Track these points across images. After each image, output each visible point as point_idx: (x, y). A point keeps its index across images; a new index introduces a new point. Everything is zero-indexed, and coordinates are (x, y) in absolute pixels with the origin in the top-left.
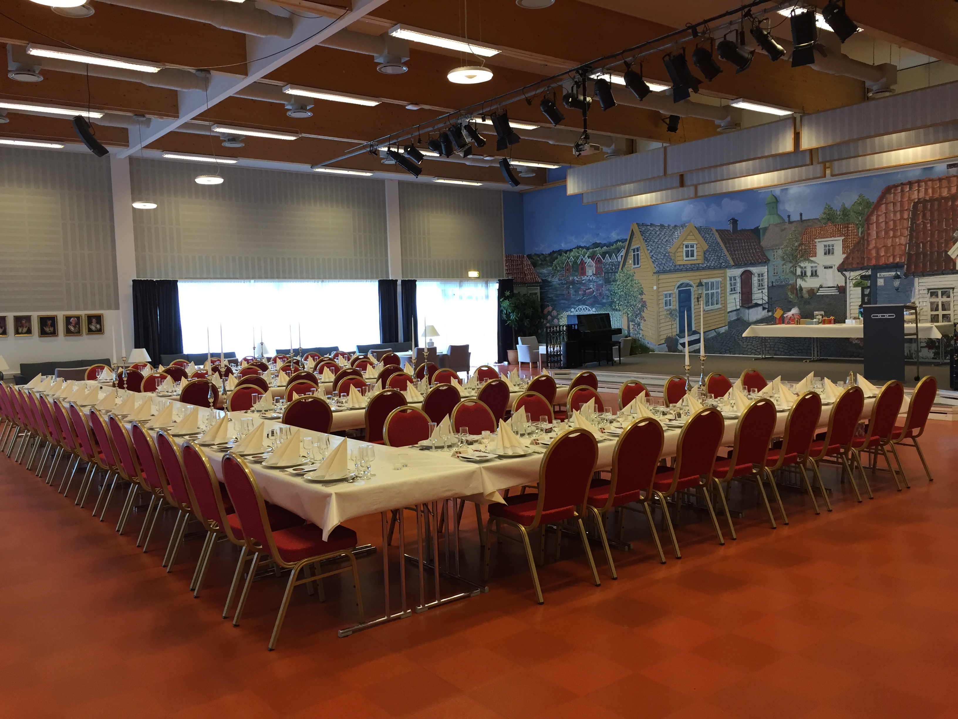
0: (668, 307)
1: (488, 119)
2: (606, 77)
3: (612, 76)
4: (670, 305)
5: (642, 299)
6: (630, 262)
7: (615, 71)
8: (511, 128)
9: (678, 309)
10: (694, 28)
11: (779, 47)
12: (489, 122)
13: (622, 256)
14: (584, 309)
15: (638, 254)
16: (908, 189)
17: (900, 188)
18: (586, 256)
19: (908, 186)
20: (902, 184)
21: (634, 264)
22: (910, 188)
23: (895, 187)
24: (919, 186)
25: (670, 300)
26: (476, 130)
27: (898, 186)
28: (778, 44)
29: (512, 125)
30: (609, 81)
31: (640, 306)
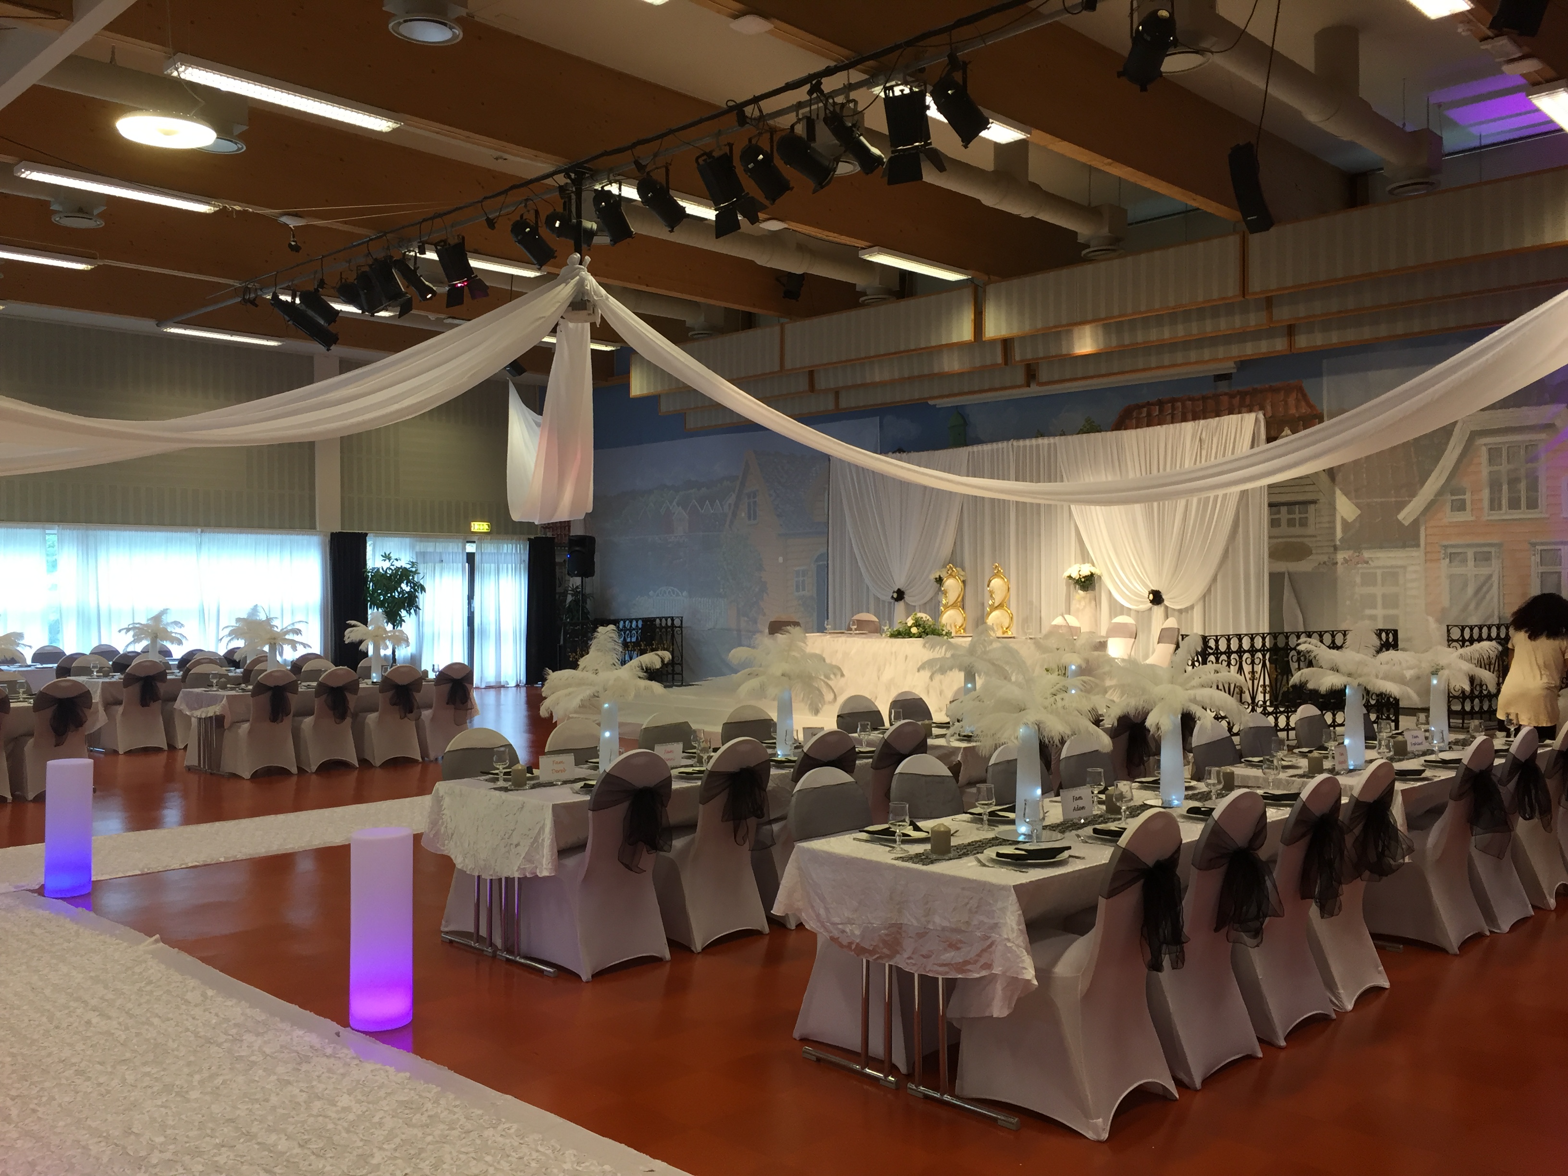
0: (801, 593)
1: (431, 250)
2: (614, 189)
3: (623, 187)
4: (804, 590)
5: (761, 577)
6: (743, 515)
7: (629, 178)
8: (471, 268)
9: (815, 596)
10: (739, 108)
11: (875, 151)
12: (432, 255)
13: (730, 505)
14: (669, 592)
15: (755, 502)
16: (1157, 413)
17: (1145, 409)
18: (674, 503)
19: (1157, 407)
20: (1149, 404)
21: (749, 518)
22: (1161, 411)
23: (1139, 407)
24: (1173, 408)
25: (803, 581)
26: (416, 269)
27: (1143, 407)
28: (872, 145)
29: (474, 263)
30: (618, 194)
31: (757, 590)
